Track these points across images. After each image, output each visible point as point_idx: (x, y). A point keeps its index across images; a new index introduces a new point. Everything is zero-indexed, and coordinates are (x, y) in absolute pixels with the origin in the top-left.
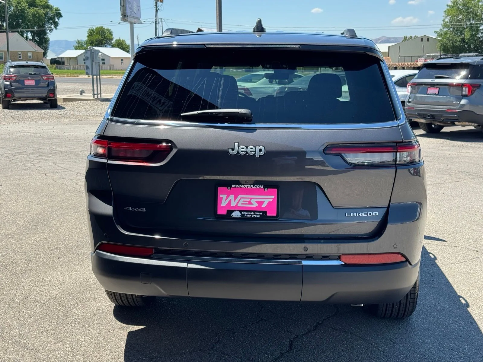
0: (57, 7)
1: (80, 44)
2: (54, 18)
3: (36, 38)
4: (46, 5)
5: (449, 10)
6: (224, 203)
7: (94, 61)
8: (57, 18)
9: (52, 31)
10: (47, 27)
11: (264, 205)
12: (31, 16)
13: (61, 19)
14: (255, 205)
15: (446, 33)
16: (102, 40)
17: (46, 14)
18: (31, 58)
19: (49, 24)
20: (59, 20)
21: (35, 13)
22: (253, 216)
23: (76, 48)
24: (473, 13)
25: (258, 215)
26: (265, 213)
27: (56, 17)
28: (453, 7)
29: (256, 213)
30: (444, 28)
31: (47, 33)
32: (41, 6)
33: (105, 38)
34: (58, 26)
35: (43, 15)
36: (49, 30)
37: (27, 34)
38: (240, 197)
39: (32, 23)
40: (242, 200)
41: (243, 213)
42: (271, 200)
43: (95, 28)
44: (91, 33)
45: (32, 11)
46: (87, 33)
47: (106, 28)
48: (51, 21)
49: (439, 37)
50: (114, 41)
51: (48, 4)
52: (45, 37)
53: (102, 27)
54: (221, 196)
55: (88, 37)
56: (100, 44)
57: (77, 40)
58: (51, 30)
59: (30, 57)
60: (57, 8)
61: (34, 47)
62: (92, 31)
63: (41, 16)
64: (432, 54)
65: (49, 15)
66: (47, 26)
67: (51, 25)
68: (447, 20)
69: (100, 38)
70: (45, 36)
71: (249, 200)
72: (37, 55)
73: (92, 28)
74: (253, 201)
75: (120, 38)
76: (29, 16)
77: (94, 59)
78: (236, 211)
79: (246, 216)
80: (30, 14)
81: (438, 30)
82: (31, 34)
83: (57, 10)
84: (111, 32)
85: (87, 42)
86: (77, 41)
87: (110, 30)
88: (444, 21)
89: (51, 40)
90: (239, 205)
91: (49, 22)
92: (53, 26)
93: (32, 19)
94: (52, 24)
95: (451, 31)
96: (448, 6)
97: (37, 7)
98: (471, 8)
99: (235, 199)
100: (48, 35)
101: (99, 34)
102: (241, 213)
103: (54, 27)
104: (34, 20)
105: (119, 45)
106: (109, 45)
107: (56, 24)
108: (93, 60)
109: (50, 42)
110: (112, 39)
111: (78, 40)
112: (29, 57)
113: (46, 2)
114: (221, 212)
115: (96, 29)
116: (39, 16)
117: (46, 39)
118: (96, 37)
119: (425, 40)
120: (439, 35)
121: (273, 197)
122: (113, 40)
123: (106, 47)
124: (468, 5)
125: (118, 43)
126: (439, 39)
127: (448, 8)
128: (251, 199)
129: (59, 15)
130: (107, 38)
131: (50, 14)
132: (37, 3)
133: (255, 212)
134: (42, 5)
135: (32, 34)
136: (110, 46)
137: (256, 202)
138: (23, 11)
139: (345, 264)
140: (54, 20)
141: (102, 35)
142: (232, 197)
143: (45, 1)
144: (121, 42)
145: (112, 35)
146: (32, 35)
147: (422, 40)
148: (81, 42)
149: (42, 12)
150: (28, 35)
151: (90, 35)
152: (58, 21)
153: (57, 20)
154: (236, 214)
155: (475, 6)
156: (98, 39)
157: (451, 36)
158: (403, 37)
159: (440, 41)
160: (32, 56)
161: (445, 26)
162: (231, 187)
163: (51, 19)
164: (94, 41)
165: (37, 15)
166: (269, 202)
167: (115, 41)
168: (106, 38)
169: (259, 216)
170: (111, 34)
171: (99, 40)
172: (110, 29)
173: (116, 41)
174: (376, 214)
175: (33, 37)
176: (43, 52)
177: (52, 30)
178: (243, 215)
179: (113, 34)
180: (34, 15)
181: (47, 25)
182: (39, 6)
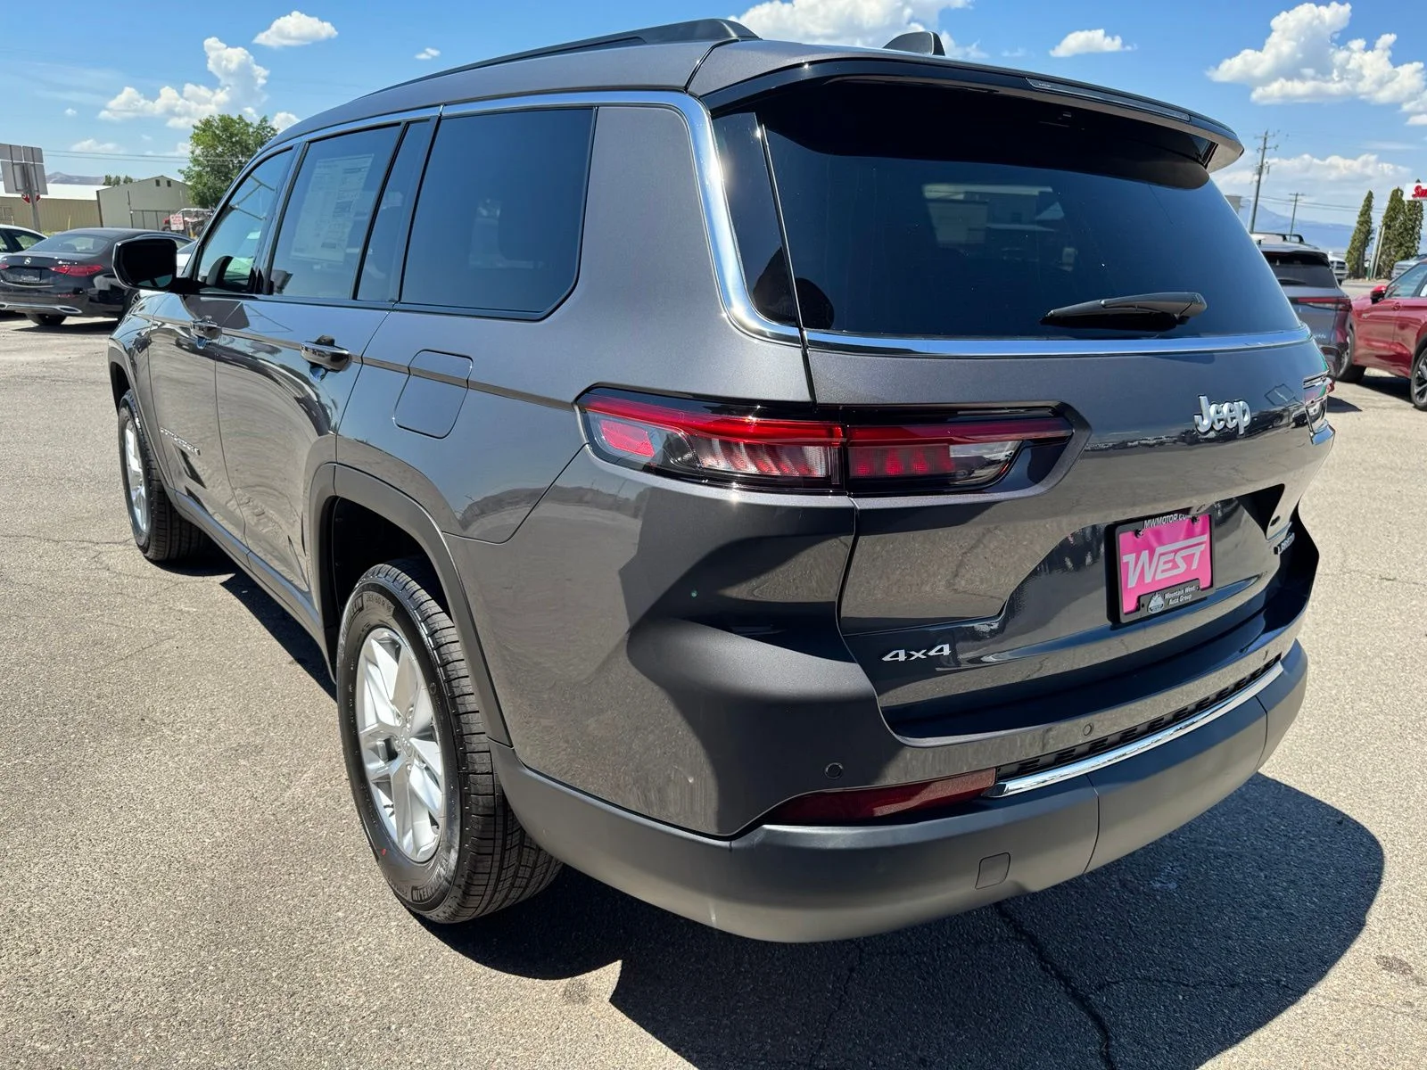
5: (197, 135)
15: (199, 175)
24: (241, 145)
28: (204, 131)
30: (194, 166)
49: (190, 181)
64: (192, 210)
68: (198, 152)
81: (184, 168)
88: (193, 153)
95: (207, 172)
96: (194, 127)
98: (237, 135)
119: (163, 184)
120: (188, 178)
124: (231, 130)
126: (189, 183)
127: (196, 131)
147: (158, 183)
155: (242, 134)
157: (209, 179)
158: (104, 176)
159: (191, 188)
161: (196, 161)
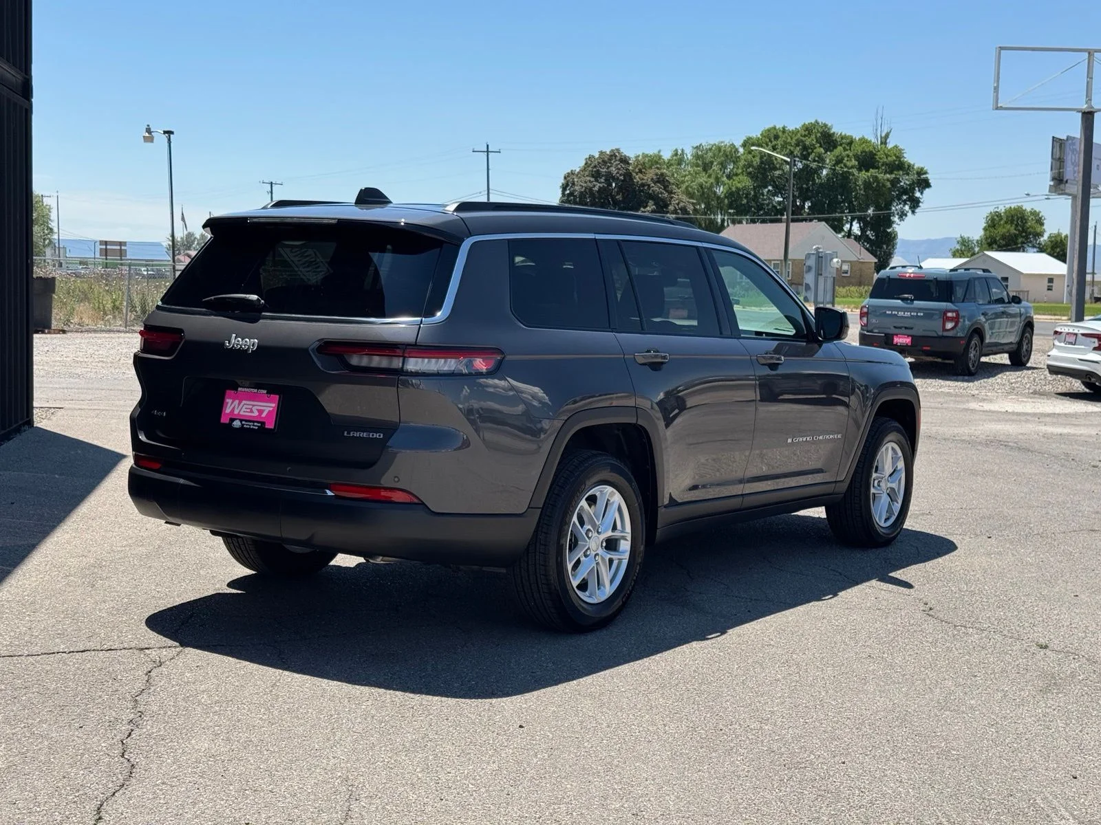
0: (922, 166)
1: (965, 245)
2: (913, 190)
3: (868, 233)
4: (897, 163)
6: (228, 410)
7: (821, 275)
8: (919, 191)
9: (904, 217)
10: (893, 208)
11: (264, 415)
12: (862, 187)
13: (927, 191)
14: (256, 414)
16: (1015, 235)
17: (895, 182)
18: (848, 275)
19: (900, 203)
20: (922, 193)
21: (871, 180)
22: (252, 427)
23: (956, 254)
25: (256, 426)
26: (263, 423)
27: (917, 189)
29: (255, 424)
31: (893, 222)
32: (887, 165)
33: (1024, 231)
34: (918, 206)
35: (888, 184)
36: (897, 216)
37: (851, 225)
38: (244, 402)
39: (863, 202)
40: (245, 406)
41: (243, 422)
42: (271, 409)
43: (1003, 211)
44: (994, 222)
45: (864, 175)
46: (984, 221)
47: (1029, 210)
48: (905, 197)
50: (1045, 238)
51: (902, 159)
52: (889, 230)
53: (1020, 207)
54: (228, 400)
55: (985, 229)
56: (1011, 244)
57: (958, 236)
58: (902, 215)
59: (847, 273)
60: (922, 169)
61: (856, 252)
62: (997, 216)
63: (884, 186)
65: (902, 184)
66: (895, 207)
67: (904, 206)
69: (1013, 231)
70: (889, 228)
71: (250, 407)
72: (861, 270)
73: (996, 210)
74: (254, 409)
75: (1060, 231)
76: (858, 188)
77: (821, 270)
78: (237, 419)
79: (245, 426)
80: (860, 183)
82: (858, 225)
83: (921, 172)
84: (1041, 218)
85: (982, 242)
86: (960, 239)
87: (1039, 215)
89: (900, 236)
90: (242, 413)
91: (899, 199)
92: (907, 208)
93: (862, 192)
94: (905, 204)
97: (878, 168)
99: (239, 404)
100: (894, 225)
101: (1012, 223)
102: (241, 422)
103: (910, 208)
104: (867, 196)
105: (1056, 248)
106: (1034, 247)
107: (915, 203)
108: (820, 272)
109: (897, 240)
110: (1040, 234)
111: (962, 237)
112: (843, 273)
113: (897, 157)
114: (224, 420)
115: (1005, 213)
116: (879, 186)
117: (890, 234)
118: (1004, 230)
121: (273, 405)
122: (1043, 236)
123: (1024, 251)
125: (1054, 243)
128: (254, 405)
129: (925, 184)
130: (1029, 230)
131: (905, 181)
132: (878, 159)
133: (254, 422)
134: (888, 162)
135: (862, 225)
136: (1035, 250)
137: (257, 410)
138: (845, 177)
139: (335, 495)
140: (911, 194)
141: (1017, 225)
142: (237, 402)
143: (895, 155)
144: (1061, 240)
145: (1042, 224)
146: (860, 227)
148: (969, 241)
149: (885, 178)
150: (853, 228)
151: (989, 226)
152: (921, 196)
153: (918, 194)
154: (237, 424)
156: (1008, 234)
160: (849, 272)
162: (237, 390)
163: (904, 191)
164: (998, 239)
165: (875, 184)
166: (269, 411)
167: (1048, 238)
168: (1026, 233)
169: (257, 428)
170: (1040, 222)
171: (1010, 235)
172: (1040, 212)
173: (1050, 237)
174: (380, 436)
175: (862, 229)
176: (876, 263)
177: (906, 215)
178: (243, 425)
179: (1044, 221)
180: (867, 185)
181: (895, 204)
182: (883, 165)
